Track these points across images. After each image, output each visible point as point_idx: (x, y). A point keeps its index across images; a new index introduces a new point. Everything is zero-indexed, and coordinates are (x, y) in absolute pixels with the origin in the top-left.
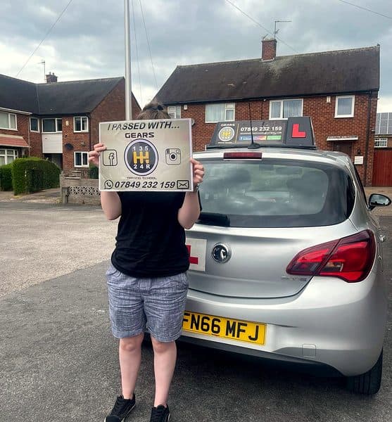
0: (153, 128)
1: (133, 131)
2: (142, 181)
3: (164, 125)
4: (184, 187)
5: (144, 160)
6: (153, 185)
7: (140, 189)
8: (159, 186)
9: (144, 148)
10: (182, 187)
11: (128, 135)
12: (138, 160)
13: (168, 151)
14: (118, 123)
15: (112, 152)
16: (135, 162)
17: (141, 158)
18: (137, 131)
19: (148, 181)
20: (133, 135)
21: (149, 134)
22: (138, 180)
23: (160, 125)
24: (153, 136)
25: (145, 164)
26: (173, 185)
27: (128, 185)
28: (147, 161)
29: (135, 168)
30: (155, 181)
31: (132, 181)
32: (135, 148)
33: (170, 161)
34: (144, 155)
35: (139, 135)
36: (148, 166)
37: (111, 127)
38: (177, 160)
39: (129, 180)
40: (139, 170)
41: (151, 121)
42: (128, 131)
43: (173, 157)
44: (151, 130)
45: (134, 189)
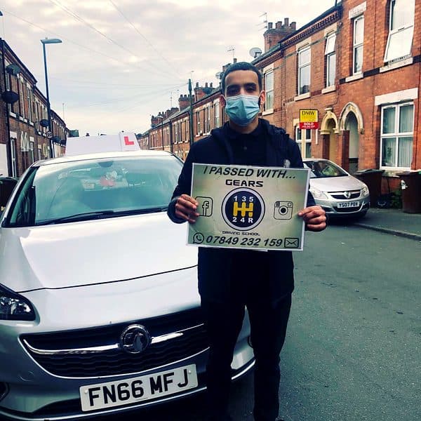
0: (263, 176)
1: (236, 177)
2: (241, 237)
3: (277, 173)
4: (293, 245)
5: (247, 213)
6: (254, 242)
7: (238, 246)
8: (262, 243)
9: (248, 199)
10: (290, 245)
11: (229, 182)
12: (239, 212)
13: (278, 203)
14: (218, 166)
15: (207, 199)
16: (235, 214)
17: (244, 209)
18: (241, 179)
19: (249, 237)
20: (235, 183)
21: (257, 183)
22: (236, 236)
23: (272, 173)
24: (262, 186)
25: (247, 217)
26: (279, 242)
27: (223, 240)
28: (251, 214)
29: (234, 221)
30: (258, 237)
31: (228, 236)
32: (236, 197)
33: (278, 215)
34: (247, 207)
35: (244, 182)
36: (250, 220)
37: (209, 170)
38: (287, 215)
39: (225, 235)
40: (239, 224)
41: (261, 168)
42: (229, 177)
43: (283, 211)
44: (260, 178)
45: (231, 246)
